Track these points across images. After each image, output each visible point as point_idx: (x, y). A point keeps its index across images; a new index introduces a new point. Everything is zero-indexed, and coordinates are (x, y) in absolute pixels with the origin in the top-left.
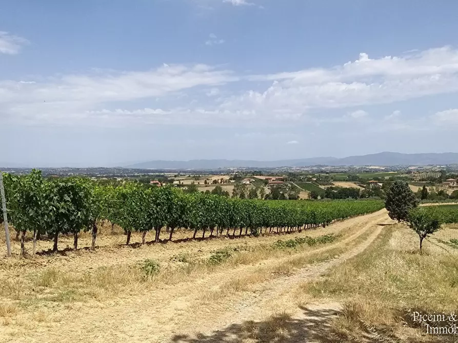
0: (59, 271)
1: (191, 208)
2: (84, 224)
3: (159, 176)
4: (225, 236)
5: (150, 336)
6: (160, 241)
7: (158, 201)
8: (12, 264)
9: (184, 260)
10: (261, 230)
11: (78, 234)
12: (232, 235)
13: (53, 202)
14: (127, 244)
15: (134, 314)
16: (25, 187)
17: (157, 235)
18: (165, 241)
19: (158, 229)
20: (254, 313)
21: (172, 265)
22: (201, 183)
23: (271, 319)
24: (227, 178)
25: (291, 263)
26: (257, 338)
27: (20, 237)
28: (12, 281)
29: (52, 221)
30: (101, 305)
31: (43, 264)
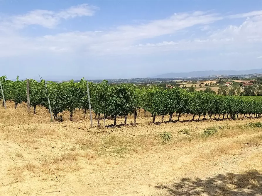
0: (117, 136)
1: (192, 101)
2: (130, 110)
3: (171, 82)
4: (213, 119)
5: (168, 177)
6: (172, 121)
7: (171, 97)
8: (94, 132)
9: (187, 133)
10: (238, 116)
11: (127, 116)
12: (218, 118)
13: (114, 98)
14: (153, 122)
15: (158, 163)
16: (100, 90)
17: (171, 118)
18: (175, 121)
19: (171, 114)
20: (233, 168)
21: (180, 135)
22: (197, 86)
23: (245, 173)
24: (214, 82)
25: (259, 137)
26: (236, 185)
27: (97, 117)
28: (94, 141)
29: (114, 109)
30: (140, 157)
31: (109, 132)
